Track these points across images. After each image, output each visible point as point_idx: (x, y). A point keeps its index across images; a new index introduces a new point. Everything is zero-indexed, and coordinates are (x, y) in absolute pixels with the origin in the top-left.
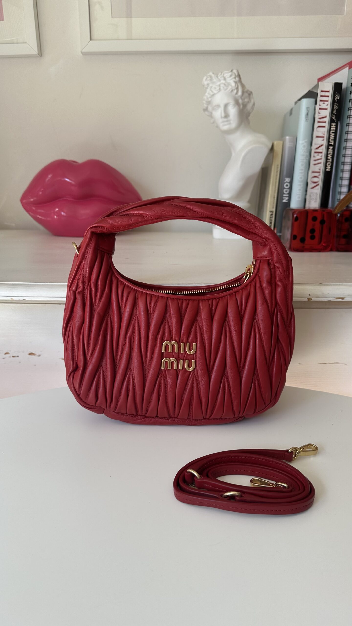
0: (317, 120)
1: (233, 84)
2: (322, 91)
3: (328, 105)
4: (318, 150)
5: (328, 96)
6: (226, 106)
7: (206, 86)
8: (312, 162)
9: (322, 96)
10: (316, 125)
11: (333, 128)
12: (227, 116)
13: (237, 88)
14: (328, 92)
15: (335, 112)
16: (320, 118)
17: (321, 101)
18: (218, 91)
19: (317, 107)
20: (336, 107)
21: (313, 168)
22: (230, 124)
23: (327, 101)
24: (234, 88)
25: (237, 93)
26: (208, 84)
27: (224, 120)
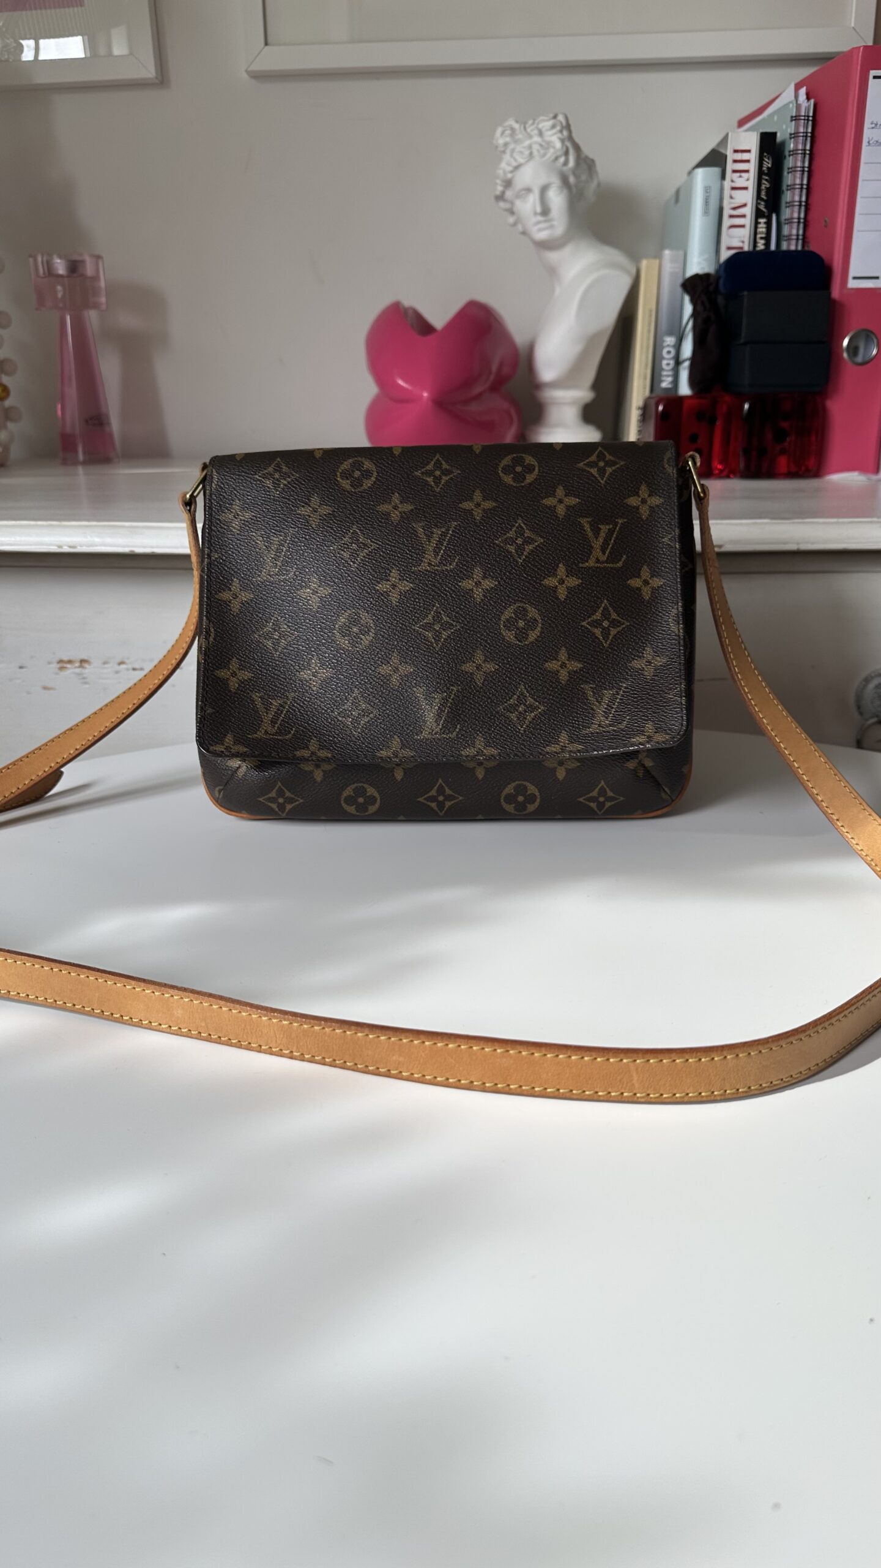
0: (727, 212)
1: (558, 145)
2: (736, 151)
3: (749, 180)
5: (748, 161)
6: (544, 190)
7: (502, 149)
9: (735, 161)
10: (727, 222)
11: (762, 228)
12: (545, 212)
13: (567, 153)
14: (749, 151)
15: (763, 193)
16: (734, 209)
17: (734, 171)
18: (526, 160)
19: (727, 184)
20: (766, 185)
22: (552, 227)
23: (747, 171)
24: (559, 153)
25: (566, 163)
26: (506, 145)
27: (540, 218)
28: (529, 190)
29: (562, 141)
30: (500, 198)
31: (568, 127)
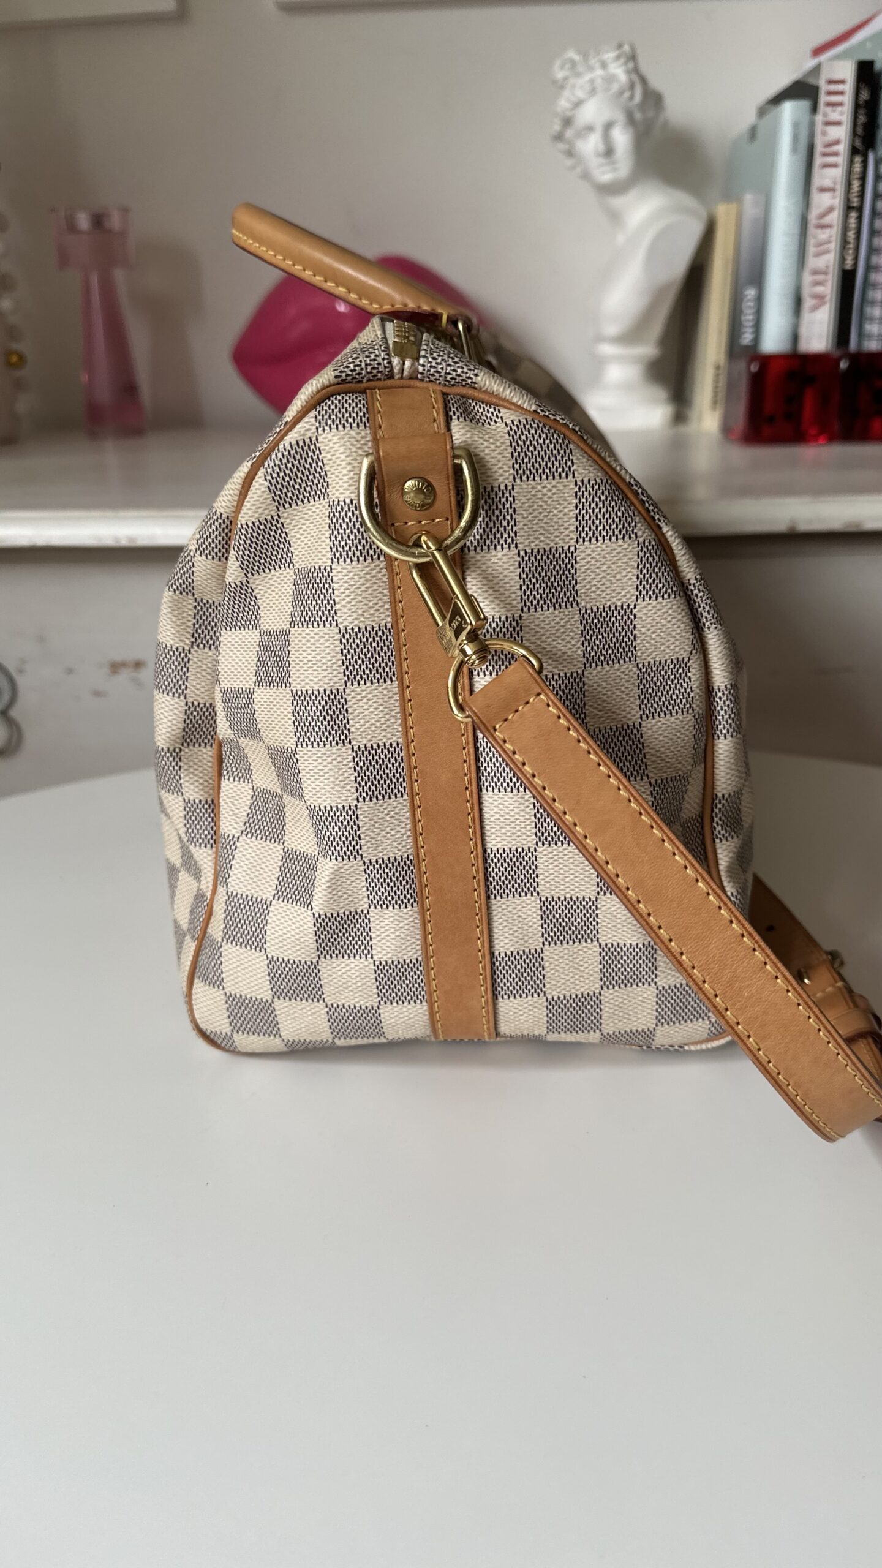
0: (819, 148)
1: (623, 78)
2: (830, 82)
3: (844, 114)
4: (827, 220)
5: (842, 93)
6: (608, 126)
7: (561, 84)
8: (811, 249)
9: (830, 93)
10: (818, 160)
11: (857, 168)
12: (609, 152)
13: (632, 87)
14: (842, 82)
15: (860, 130)
16: (829, 145)
17: (829, 104)
18: (588, 95)
19: (819, 118)
20: (862, 119)
21: (813, 262)
22: (615, 169)
23: (841, 104)
24: (624, 87)
25: (632, 97)
26: (566, 79)
27: (601, 160)
28: (590, 129)
29: (628, 72)
30: (559, 137)
31: (633, 57)
